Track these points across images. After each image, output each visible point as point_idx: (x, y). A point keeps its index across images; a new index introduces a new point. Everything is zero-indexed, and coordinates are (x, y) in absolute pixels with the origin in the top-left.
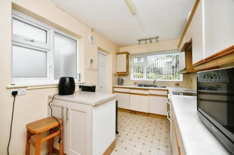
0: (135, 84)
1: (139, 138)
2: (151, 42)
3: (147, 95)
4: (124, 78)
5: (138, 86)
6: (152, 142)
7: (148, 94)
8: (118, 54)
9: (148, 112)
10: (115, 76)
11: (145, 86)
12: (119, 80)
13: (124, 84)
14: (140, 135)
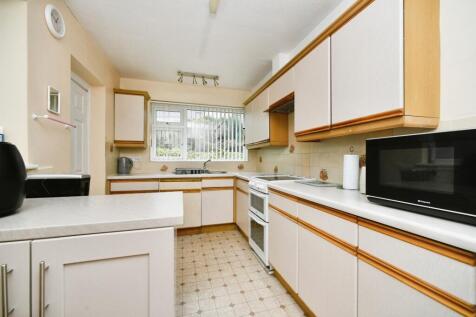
0: (164, 169)
1: (210, 280)
2: (205, 83)
3: (198, 191)
4: (133, 157)
5: (176, 173)
6: (235, 275)
7: (200, 188)
8: (117, 91)
9: (199, 225)
10: (112, 150)
11: (192, 172)
12: (119, 161)
13: (133, 170)
14: (208, 272)
